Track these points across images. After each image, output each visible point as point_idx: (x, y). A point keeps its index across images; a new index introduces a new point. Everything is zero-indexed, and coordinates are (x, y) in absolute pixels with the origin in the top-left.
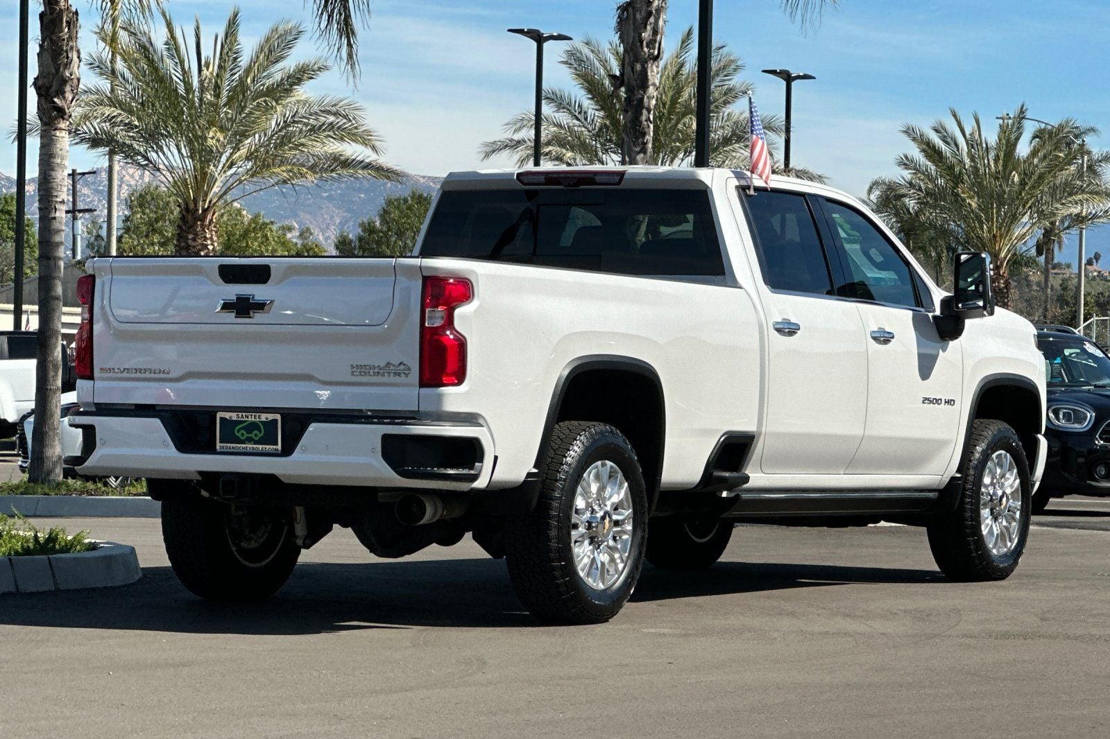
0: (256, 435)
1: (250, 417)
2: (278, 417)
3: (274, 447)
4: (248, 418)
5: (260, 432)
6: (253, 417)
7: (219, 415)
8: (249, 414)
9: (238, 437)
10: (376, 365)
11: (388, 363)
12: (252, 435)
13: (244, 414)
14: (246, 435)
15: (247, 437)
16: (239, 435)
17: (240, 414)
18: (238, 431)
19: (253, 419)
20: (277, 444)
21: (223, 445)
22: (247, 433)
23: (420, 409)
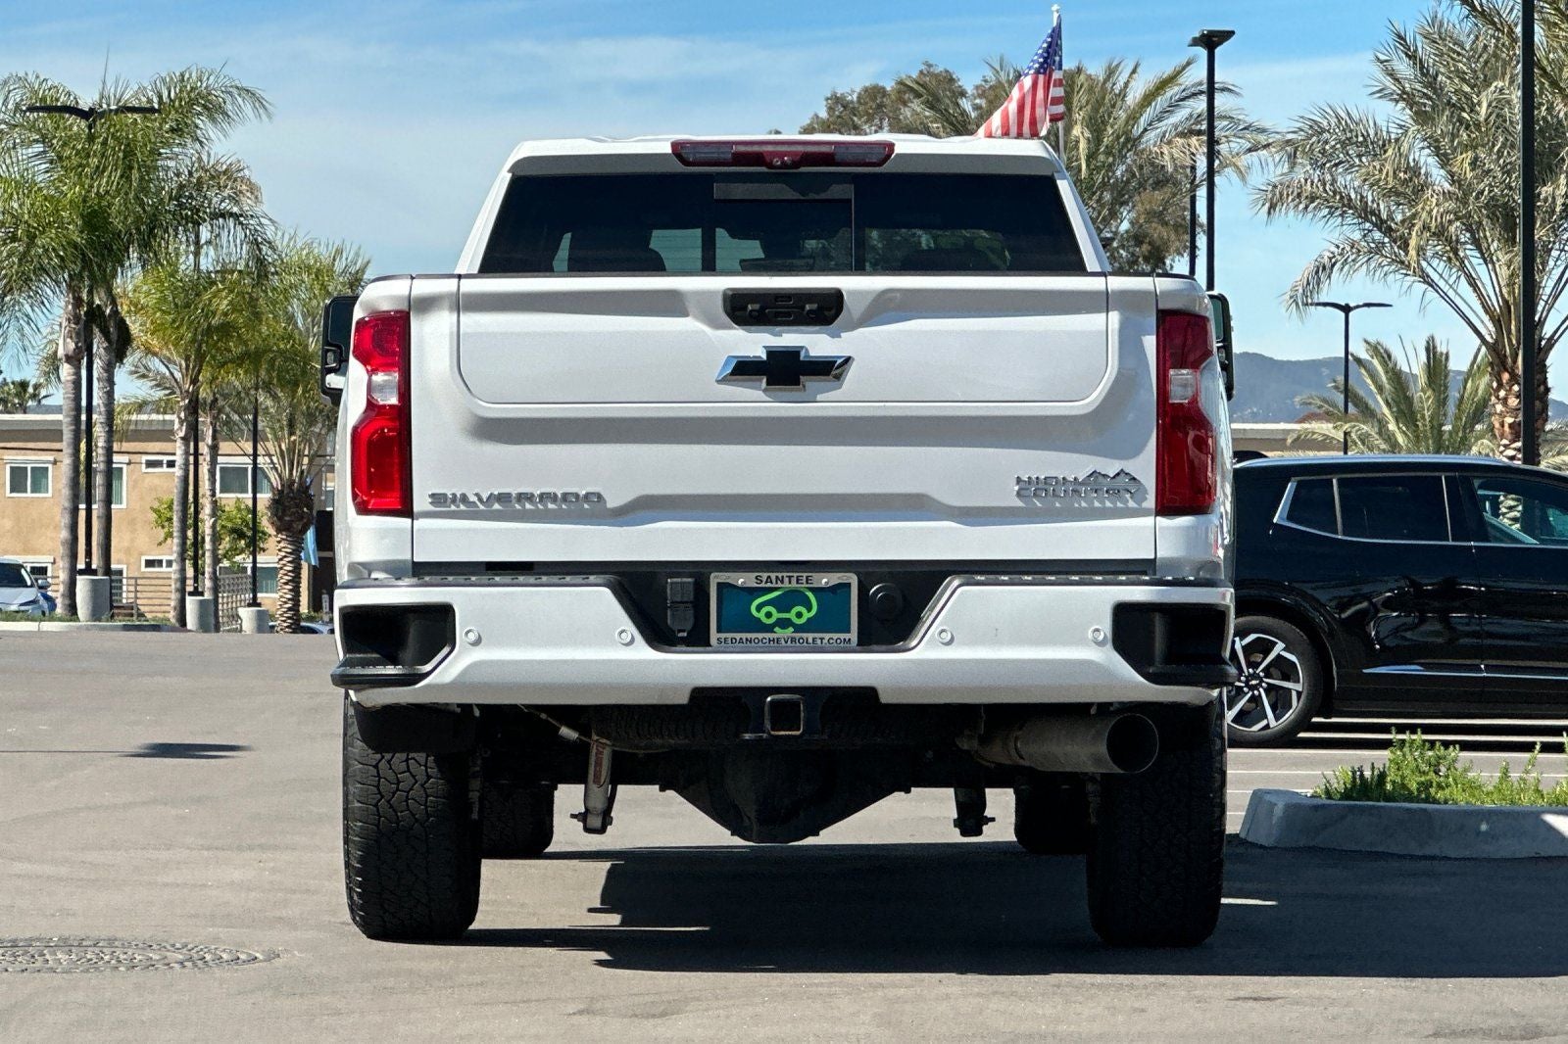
0: (799, 615)
1: (786, 580)
2: (853, 579)
3: (842, 636)
4: (782, 582)
5: (809, 609)
6: (794, 580)
7: (716, 579)
8: (785, 574)
9: (759, 620)
10: (1071, 478)
11: (1095, 472)
12: (792, 615)
13: (773, 576)
14: (776, 615)
15: (778, 619)
16: (761, 615)
17: (765, 576)
18: (759, 608)
19: (794, 584)
20: (848, 631)
21: (723, 636)
22: (779, 611)
23: (1158, 556)
